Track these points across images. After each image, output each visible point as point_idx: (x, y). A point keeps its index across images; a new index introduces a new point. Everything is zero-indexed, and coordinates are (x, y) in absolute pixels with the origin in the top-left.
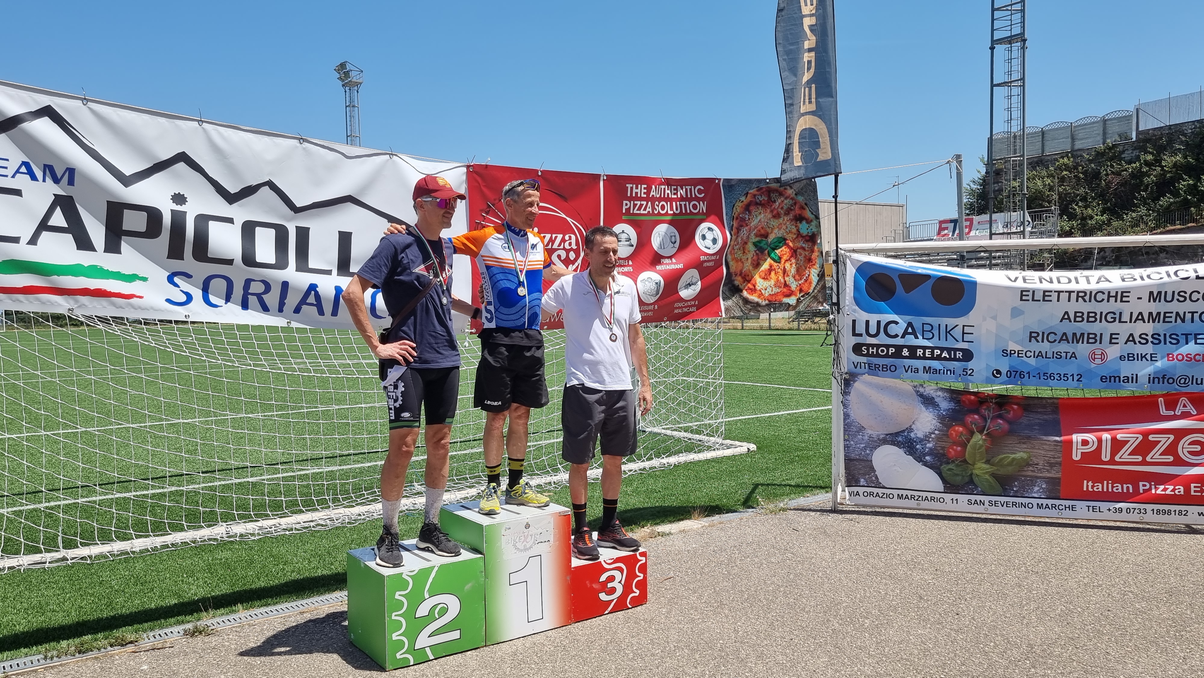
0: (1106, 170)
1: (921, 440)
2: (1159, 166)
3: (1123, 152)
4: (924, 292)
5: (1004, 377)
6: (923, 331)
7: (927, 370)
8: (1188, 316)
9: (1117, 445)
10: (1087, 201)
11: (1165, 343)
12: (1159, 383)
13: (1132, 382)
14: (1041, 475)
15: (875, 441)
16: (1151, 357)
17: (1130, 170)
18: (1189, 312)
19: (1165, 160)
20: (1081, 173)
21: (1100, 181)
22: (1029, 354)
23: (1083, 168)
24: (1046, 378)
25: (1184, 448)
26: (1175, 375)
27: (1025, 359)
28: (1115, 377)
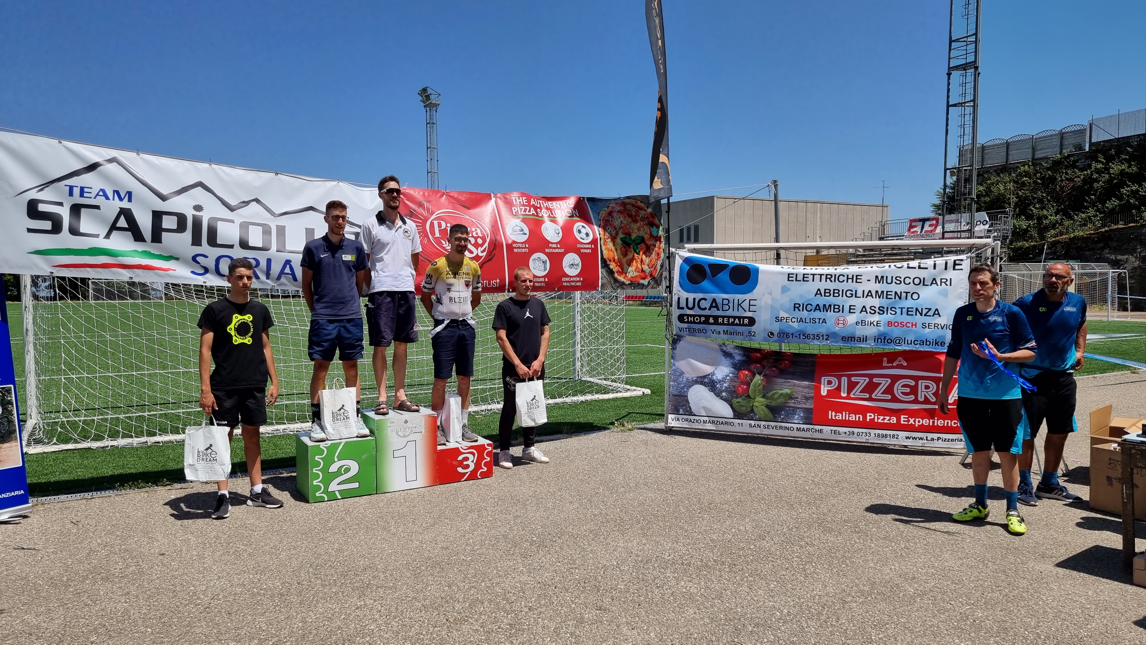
0: (1061, 177)
1: (720, 381)
2: (1107, 174)
3: (1077, 161)
4: (724, 276)
5: (776, 338)
6: (723, 304)
7: (725, 332)
8: (904, 295)
9: (852, 386)
10: (1043, 204)
11: (887, 314)
12: (881, 342)
13: (863, 341)
14: (800, 406)
15: (690, 382)
16: (877, 323)
17: (1082, 177)
18: (904, 292)
19: (1112, 168)
20: (1039, 179)
21: (1056, 186)
22: (793, 320)
23: (1041, 174)
24: (804, 337)
25: (898, 389)
26: (892, 337)
27: (791, 323)
28: (851, 338)
